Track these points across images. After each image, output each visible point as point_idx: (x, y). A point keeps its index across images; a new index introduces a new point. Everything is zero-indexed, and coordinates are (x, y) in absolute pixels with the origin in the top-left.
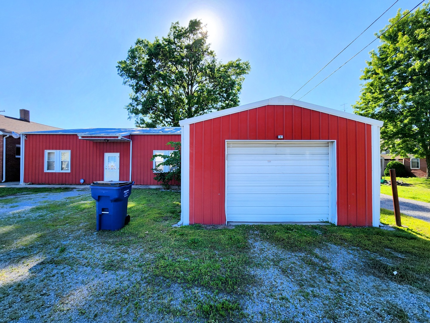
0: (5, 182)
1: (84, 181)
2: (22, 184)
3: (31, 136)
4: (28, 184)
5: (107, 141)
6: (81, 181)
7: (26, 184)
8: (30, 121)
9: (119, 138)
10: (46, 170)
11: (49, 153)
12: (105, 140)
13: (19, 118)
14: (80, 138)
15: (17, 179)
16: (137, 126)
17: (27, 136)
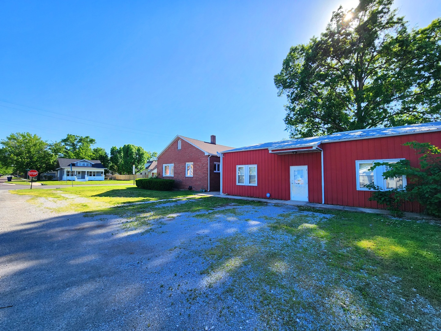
0: (209, 191)
1: (270, 195)
2: (222, 195)
3: (227, 154)
4: (226, 194)
5: (295, 153)
6: (267, 195)
7: (224, 194)
8: (216, 143)
9: (314, 148)
10: (238, 184)
11: (239, 168)
12: (293, 152)
13: (210, 142)
14: (270, 152)
15: (218, 190)
16: (291, 137)
17: (224, 154)
